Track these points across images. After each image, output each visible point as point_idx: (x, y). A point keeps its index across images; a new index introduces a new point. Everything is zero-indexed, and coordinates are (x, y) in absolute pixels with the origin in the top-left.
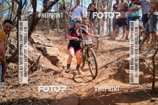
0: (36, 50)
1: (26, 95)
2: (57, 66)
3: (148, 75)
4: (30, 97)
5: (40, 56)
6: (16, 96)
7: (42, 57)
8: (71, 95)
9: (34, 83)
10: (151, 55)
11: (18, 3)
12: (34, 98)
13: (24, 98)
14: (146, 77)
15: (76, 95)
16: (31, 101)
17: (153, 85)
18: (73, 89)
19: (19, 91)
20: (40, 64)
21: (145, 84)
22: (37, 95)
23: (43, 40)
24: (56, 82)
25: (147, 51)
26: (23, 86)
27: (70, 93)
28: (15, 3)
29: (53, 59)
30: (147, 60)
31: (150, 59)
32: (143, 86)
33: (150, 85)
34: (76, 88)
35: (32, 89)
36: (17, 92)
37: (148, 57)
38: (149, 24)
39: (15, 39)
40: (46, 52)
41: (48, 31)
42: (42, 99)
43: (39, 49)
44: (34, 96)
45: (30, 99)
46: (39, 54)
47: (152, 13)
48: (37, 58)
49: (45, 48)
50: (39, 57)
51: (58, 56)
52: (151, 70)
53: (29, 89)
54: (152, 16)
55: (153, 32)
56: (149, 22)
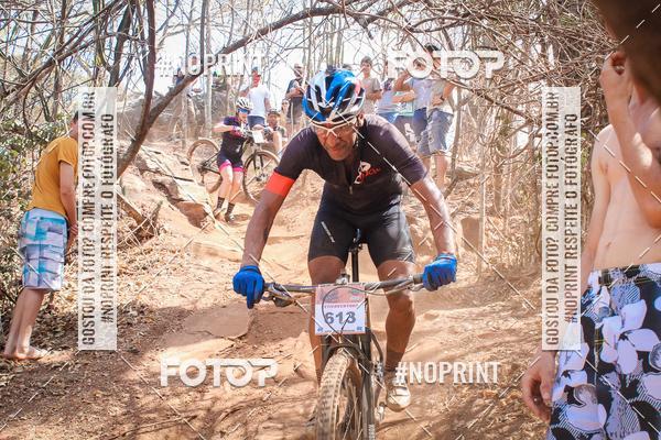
0: (152, 187)
1: (124, 298)
2: (202, 228)
3: (423, 255)
4: (134, 303)
5: (161, 203)
7: (166, 204)
9: (144, 268)
11: (108, 69)
12: (143, 306)
16: (134, 313)
20: (160, 221)
22: (152, 298)
23: (169, 163)
24: (199, 267)
26: (118, 275)
28: (102, 68)
29: (192, 211)
30: (420, 220)
35: (138, 284)
38: (430, 133)
40: (177, 192)
41: (184, 142)
42: (163, 309)
43: (160, 186)
44: (144, 300)
45: (134, 308)
46: (160, 197)
47: (436, 107)
48: (153, 207)
49: (173, 184)
50: (159, 206)
51: (205, 205)
52: (429, 245)
53: (131, 284)
54: (435, 114)
55: (439, 154)
56: (429, 127)
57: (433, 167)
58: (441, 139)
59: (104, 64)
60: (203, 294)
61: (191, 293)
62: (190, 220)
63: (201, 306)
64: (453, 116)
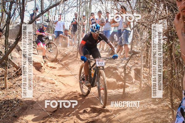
1: (12, 97)
2: (40, 71)
3: (120, 82)
4: (15, 98)
6: (3, 97)
8: (52, 97)
9: (19, 86)
10: (124, 65)
11: (7, 13)
12: (19, 100)
13: (10, 99)
14: (118, 83)
15: (57, 97)
16: (16, 102)
17: (124, 90)
18: (54, 92)
19: (5, 93)
21: (117, 89)
24: (39, 85)
25: (120, 61)
26: (9, 88)
27: (52, 96)
28: (4, 13)
29: (37, 65)
30: (119, 69)
31: (122, 68)
32: (115, 91)
33: (121, 90)
34: (57, 92)
35: (17, 92)
36: (3, 93)
37: (120, 66)
38: (122, 38)
39: (3, 46)
42: (26, 101)
44: (19, 97)
45: (15, 101)
47: (125, 28)
51: (41, 63)
52: (122, 78)
53: (14, 92)
54: (124, 31)
55: (126, 45)
56: (122, 36)
57: (124, 50)
58: (127, 40)
59: (5, 11)
60: (41, 96)
61: (36, 95)
62: (36, 68)
63: (39, 100)
64: (131, 32)
